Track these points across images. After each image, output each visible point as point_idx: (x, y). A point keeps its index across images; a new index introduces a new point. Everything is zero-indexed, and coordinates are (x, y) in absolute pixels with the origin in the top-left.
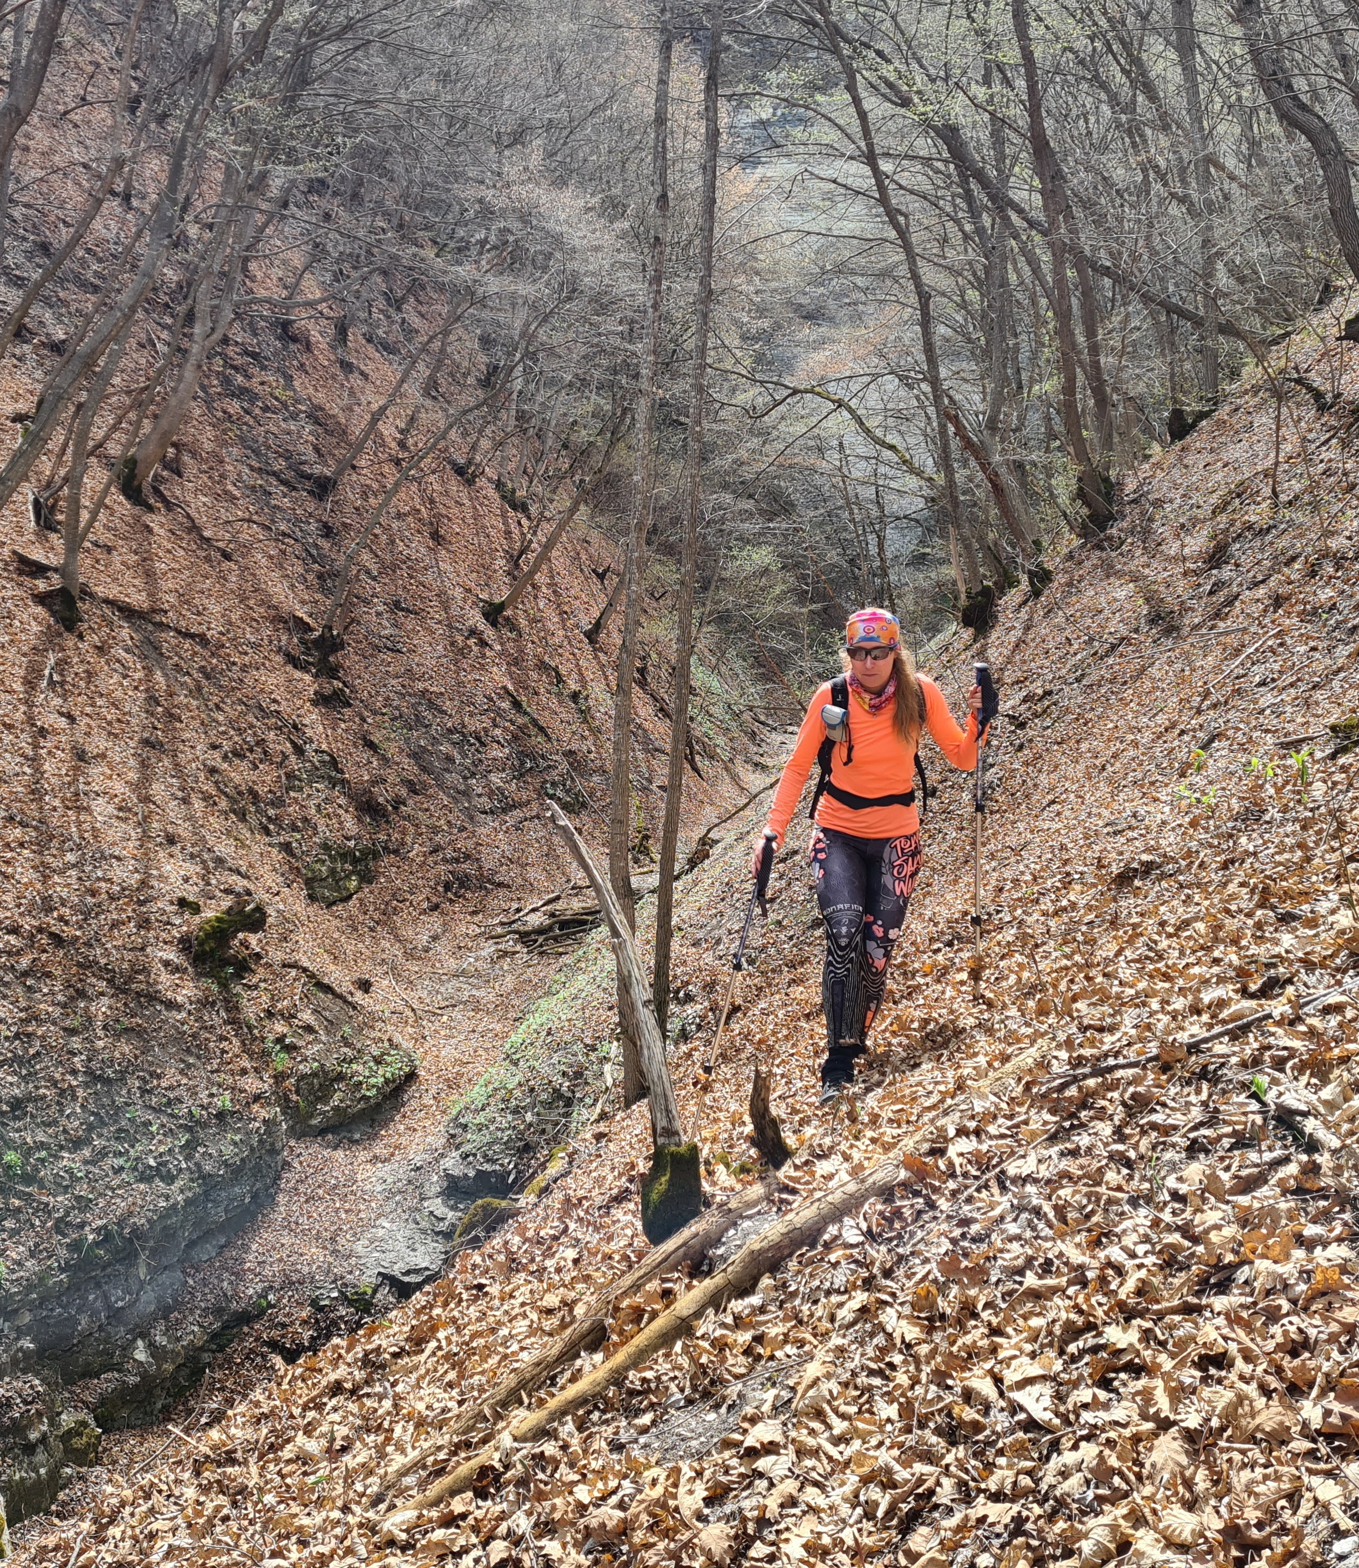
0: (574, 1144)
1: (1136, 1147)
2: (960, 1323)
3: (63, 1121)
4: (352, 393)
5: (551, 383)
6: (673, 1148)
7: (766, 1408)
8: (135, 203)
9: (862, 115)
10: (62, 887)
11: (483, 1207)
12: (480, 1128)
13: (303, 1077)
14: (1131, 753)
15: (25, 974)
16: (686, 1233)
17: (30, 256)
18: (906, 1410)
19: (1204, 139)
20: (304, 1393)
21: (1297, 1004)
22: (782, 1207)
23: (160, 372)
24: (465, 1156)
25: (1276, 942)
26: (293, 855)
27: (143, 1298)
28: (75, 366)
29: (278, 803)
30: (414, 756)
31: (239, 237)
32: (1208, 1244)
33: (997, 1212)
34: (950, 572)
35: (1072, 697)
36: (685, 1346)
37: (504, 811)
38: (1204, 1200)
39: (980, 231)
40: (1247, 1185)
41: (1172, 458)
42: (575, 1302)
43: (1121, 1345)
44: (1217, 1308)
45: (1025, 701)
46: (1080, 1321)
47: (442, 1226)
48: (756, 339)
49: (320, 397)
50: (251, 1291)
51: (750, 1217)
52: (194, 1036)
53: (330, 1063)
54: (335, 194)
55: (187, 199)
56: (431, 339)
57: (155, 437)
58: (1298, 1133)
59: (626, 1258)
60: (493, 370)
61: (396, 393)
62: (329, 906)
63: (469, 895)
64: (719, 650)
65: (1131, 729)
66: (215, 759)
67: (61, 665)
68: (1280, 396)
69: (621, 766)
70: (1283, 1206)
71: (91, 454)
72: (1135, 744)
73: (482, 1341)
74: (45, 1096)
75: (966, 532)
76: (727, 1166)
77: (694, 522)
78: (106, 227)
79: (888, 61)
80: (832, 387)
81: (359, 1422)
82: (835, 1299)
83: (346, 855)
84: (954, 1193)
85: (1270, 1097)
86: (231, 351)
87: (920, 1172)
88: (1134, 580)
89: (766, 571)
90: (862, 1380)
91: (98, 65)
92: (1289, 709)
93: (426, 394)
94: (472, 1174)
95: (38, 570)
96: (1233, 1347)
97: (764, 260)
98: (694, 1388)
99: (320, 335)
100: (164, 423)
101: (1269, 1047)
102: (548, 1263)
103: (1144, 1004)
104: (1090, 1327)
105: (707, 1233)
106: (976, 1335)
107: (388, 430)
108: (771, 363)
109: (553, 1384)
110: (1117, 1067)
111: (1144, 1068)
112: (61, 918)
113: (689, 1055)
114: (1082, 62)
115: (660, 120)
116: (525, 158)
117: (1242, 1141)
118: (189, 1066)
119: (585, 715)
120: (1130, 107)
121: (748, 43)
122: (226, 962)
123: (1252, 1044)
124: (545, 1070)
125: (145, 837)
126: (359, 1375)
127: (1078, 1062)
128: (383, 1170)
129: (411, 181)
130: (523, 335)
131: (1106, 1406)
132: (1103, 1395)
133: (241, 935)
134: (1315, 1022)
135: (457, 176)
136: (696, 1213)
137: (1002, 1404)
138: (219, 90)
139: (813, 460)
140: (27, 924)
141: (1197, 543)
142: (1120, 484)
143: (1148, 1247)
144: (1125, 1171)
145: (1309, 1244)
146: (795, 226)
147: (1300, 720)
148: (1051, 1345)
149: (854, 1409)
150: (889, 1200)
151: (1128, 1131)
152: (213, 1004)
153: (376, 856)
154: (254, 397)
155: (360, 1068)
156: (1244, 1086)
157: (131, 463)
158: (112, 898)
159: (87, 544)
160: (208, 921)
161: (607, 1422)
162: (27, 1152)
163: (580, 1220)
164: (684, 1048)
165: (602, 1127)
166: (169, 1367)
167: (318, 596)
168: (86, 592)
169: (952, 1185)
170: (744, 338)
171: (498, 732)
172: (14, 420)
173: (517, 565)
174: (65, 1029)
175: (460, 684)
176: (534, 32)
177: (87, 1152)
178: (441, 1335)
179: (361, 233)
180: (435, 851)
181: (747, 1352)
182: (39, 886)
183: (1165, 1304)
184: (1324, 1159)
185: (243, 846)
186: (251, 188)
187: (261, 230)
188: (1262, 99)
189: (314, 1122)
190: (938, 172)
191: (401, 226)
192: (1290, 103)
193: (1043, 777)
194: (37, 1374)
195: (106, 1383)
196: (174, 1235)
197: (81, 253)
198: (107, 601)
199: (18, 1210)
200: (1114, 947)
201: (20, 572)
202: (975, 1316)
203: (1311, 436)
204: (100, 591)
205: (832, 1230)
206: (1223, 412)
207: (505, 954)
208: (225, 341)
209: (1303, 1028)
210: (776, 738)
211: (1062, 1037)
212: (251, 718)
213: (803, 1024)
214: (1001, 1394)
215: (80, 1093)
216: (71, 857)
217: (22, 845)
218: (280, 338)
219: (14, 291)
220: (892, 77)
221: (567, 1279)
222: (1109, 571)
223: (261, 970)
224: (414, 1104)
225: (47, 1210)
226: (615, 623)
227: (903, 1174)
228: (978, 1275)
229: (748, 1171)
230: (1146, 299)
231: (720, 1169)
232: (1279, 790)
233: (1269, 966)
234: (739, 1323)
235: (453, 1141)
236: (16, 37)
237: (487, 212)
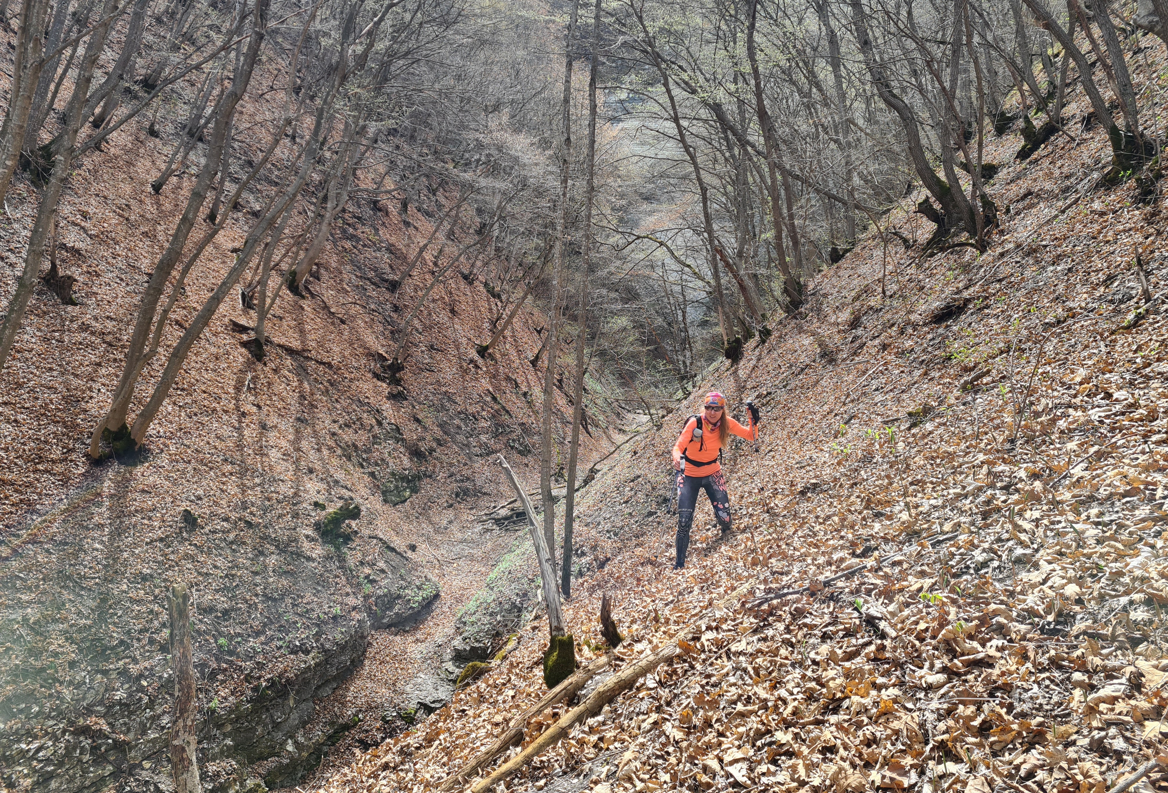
0: (521, 632)
1: (796, 636)
2: (703, 730)
3: (251, 621)
4: (409, 238)
5: (512, 232)
6: (560, 637)
7: (603, 776)
8: (298, 140)
9: (671, 98)
10: (254, 496)
11: (472, 667)
12: (473, 624)
13: (379, 597)
14: (810, 425)
15: (232, 543)
16: (566, 683)
17: (242, 167)
18: (674, 776)
19: (846, 111)
20: (369, 769)
21: (879, 561)
22: (616, 668)
23: (309, 227)
24: (465, 639)
25: (872, 527)
26: (376, 479)
27: (292, 716)
28: (264, 224)
29: (368, 451)
30: (440, 426)
31: (351, 158)
32: (828, 688)
33: (725, 671)
34: (720, 330)
35: (782, 396)
36: (563, 743)
37: (488, 455)
38: (828, 664)
39: (733, 156)
40: (850, 656)
41: (832, 272)
42: (510, 719)
43: (783, 742)
44: (832, 721)
45: (757, 397)
46: (763, 728)
47: (452, 677)
48: (619, 210)
49: (393, 240)
50: (350, 713)
51: (599, 674)
52: (321, 575)
53: (394, 589)
54: (402, 136)
55: (325, 138)
56: (451, 210)
57: (306, 260)
58: (876, 628)
59: (537, 695)
60: (484, 226)
61: (432, 238)
62: (395, 505)
63: (469, 499)
64: (600, 371)
65: (810, 413)
66: (335, 428)
67: (255, 379)
68: (886, 241)
69: (548, 431)
70: (867, 667)
71: (273, 269)
72: (812, 420)
73: (461, 741)
74: (241, 608)
75: (727, 309)
76: (589, 646)
77: (585, 305)
78: (283, 153)
79: (685, 71)
80: (658, 235)
81: (396, 785)
82: (641, 717)
83: (404, 478)
84: (704, 661)
85: (863, 610)
86: (347, 216)
87: (687, 649)
88: (813, 335)
89: (625, 329)
90: (653, 761)
91: (279, 70)
92: (890, 403)
93: (448, 237)
94: (468, 648)
95: (243, 329)
96: (839, 742)
97: (623, 171)
98: (567, 766)
99: (393, 208)
100: (311, 253)
101: (864, 584)
102: (499, 698)
103: (804, 560)
104: (768, 732)
105: (577, 683)
106: (711, 736)
107: (428, 256)
108: (627, 222)
109: (495, 764)
110: (788, 594)
111: (802, 594)
112: (251, 513)
113: (582, 584)
114: (783, 72)
115: (566, 101)
116: (500, 118)
117: (849, 633)
118: (318, 591)
119: (530, 404)
120: (809, 95)
121: (614, 61)
122: (339, 536)
123: (856, 581)
124: (507, 592)
125: (297, 469)
126: (398, 759)
127: (769, 591)
128: (422, 647)
129: (441, 130)
130: (498, 208)
131: (774, 774)
132: (773, 768)
133: (347, 521)
134: (887, 570)
135: (466, 128)
136: (572, 672)
137: (723, 773)
138: (341, 84)
139: (647, 272)
140: (233, 516)
141: (845, 316)
142: (806, 285)
143: (799, 689)
144: (790, 649)
145: (879, 688)
146: (636, 153)
147: (894, 409)
148: (748, 741)
149: (647, 776)
150: (670, 664)
151: (792, 628)
152: (332, 558)
153: (420, 479)
154: (358, 240)
155: (410, 592)
156: (851, 604)
157: (294, 274)
158: (279, 502)
159: (269, 316)
160: (330, 514)
161: (521, 784)
162: (231, 638)
163: (517, 674)
164: (580, 580)
165: (536, 623)
166: (305, 754)
167: (391, 342)
168: (268, 341)
169: (703, 656)
170: (613, 209)
171: (484, 413)
172: (232, 252)
173: (495, 326)
174: (252, 572)
175: (465, 388)
176: (504, 55)
177: (263, 638)
178: (442, 737)
179: (415, 156)
180: (451, 476)
181: (595, 746)
182: (240, 496)
183: (806, 720)
184: (887, 643)
185: (349, 474)
186: (357, 133)
187: (363, 154)
188: (876, 91)
189: (385, 621)
190: (711, 126)
191: (436, 152)
192: (887, 94)
193: (767, 437)
194: (234, 758)
195: (271, 763)
196: (309, 683)
197: (269, 166)
198: (279, 345)
199: (226, 670)
200: (793, 530)
201: (234, 331)
202: (711, 726)
203: (902, 262)
204: (276, 340)
205: (641, 680)
206: (858, 249)
207: (487, 530)
208: (344, 210)
209: (881, 573)
210: (630, 416)
211: (762, 577)
212: (354, 407)
213: (640, 568)
214: (722, 768)
215: (260, 606)
216: (257, 481)
217: (231, 474)
218: (372, 209)
219: (234, 185)
220: (686, 78)
221: (507, 707)
222: (801, 330)
223: (357, 540)
224: (438, 611)
225: (240, 669)
226: (545, 356)
227: (678, 651)
228: (714, 705)
229: (600, 649)
230: (817, 191)
231: (585, 648)
232: (881, 446)
233: (867, 540)
234: (592, 730)
235: (458, 631)
236: (237, 56)
237: (480, 146)
